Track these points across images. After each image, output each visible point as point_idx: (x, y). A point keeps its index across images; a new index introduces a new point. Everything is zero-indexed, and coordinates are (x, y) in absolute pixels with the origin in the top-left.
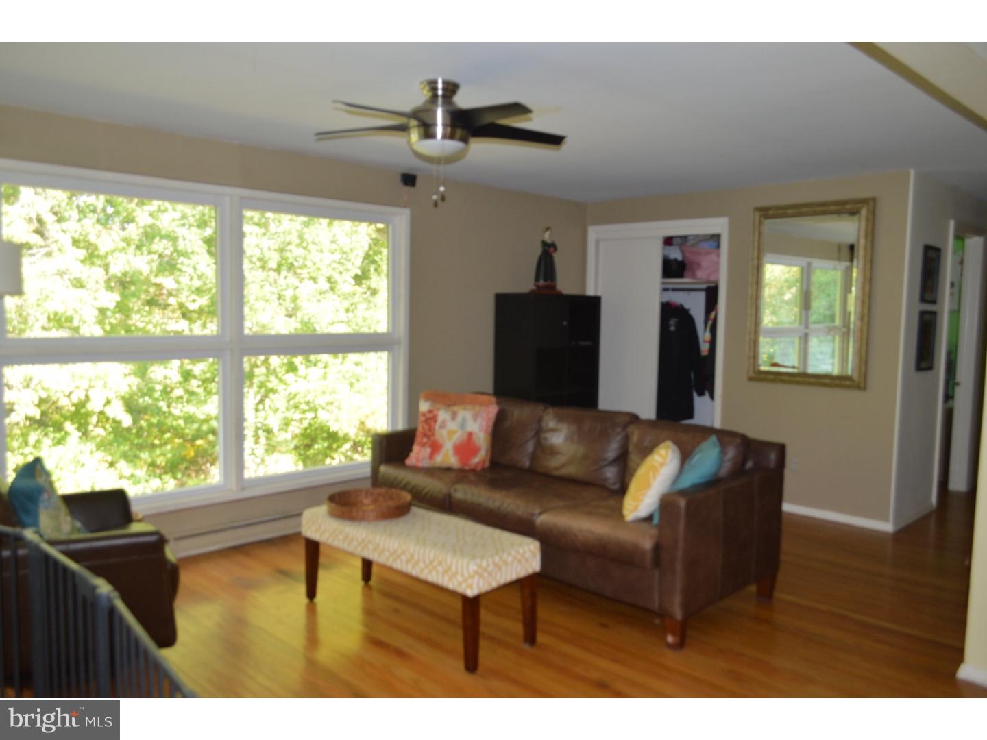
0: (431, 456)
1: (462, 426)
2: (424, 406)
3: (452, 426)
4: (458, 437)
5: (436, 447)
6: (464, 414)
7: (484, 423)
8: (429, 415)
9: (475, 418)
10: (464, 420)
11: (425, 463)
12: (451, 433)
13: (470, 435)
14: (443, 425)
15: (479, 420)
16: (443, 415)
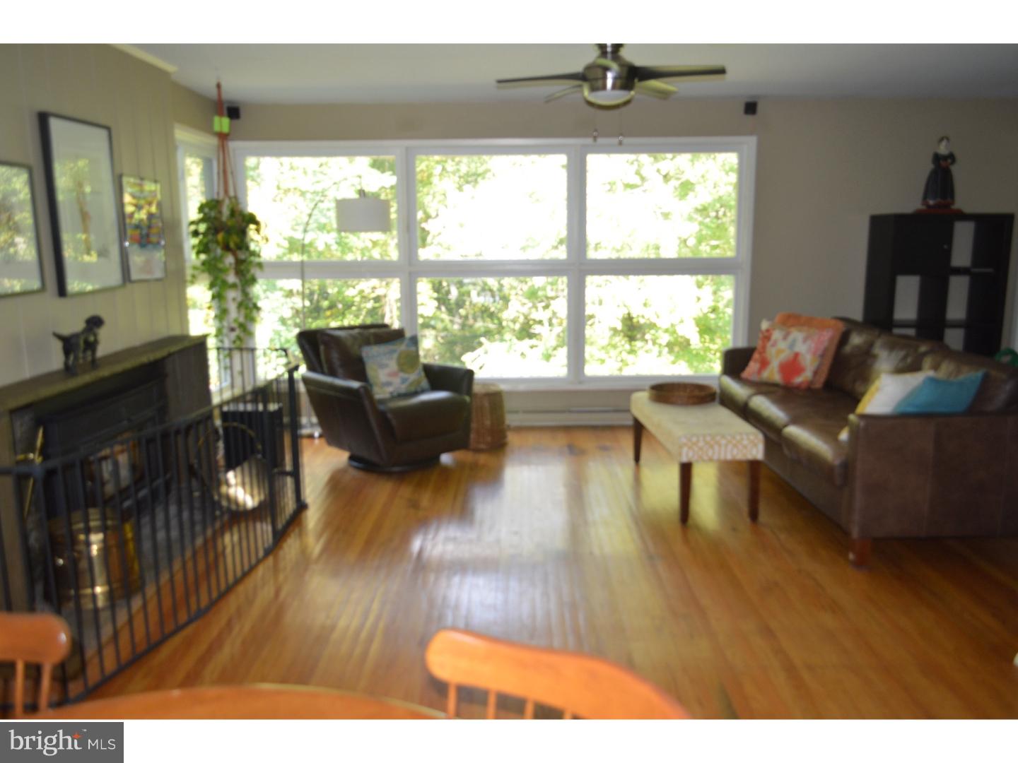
0: (760, 372)
1: (792, 346)
2: (765, 325)
3: (782, 345)
4: (785, 355)
5: (764, 364)
6: (797, 335)
7: (813, 345)
8: (766, 334)
9: (805, 340)
10: (794, 341)
11: (755, 378)
12: (780, 351)
13: (797, 355)
14: (774, 345)
15: (809, 342)
16: (777, 335)
